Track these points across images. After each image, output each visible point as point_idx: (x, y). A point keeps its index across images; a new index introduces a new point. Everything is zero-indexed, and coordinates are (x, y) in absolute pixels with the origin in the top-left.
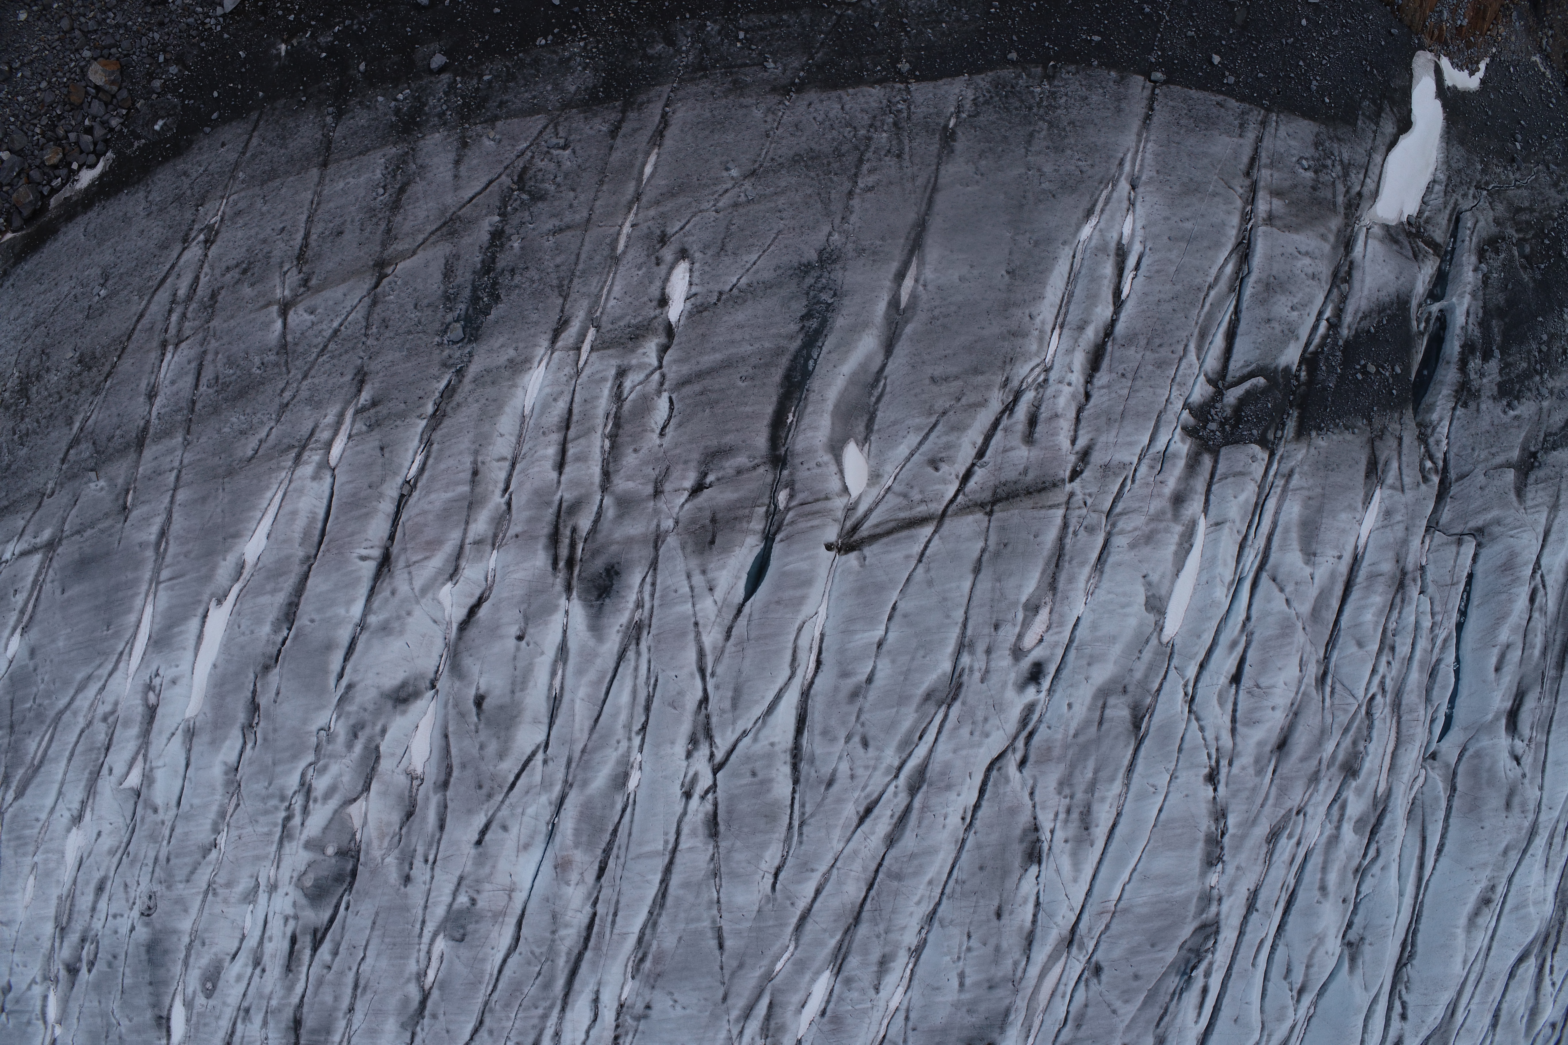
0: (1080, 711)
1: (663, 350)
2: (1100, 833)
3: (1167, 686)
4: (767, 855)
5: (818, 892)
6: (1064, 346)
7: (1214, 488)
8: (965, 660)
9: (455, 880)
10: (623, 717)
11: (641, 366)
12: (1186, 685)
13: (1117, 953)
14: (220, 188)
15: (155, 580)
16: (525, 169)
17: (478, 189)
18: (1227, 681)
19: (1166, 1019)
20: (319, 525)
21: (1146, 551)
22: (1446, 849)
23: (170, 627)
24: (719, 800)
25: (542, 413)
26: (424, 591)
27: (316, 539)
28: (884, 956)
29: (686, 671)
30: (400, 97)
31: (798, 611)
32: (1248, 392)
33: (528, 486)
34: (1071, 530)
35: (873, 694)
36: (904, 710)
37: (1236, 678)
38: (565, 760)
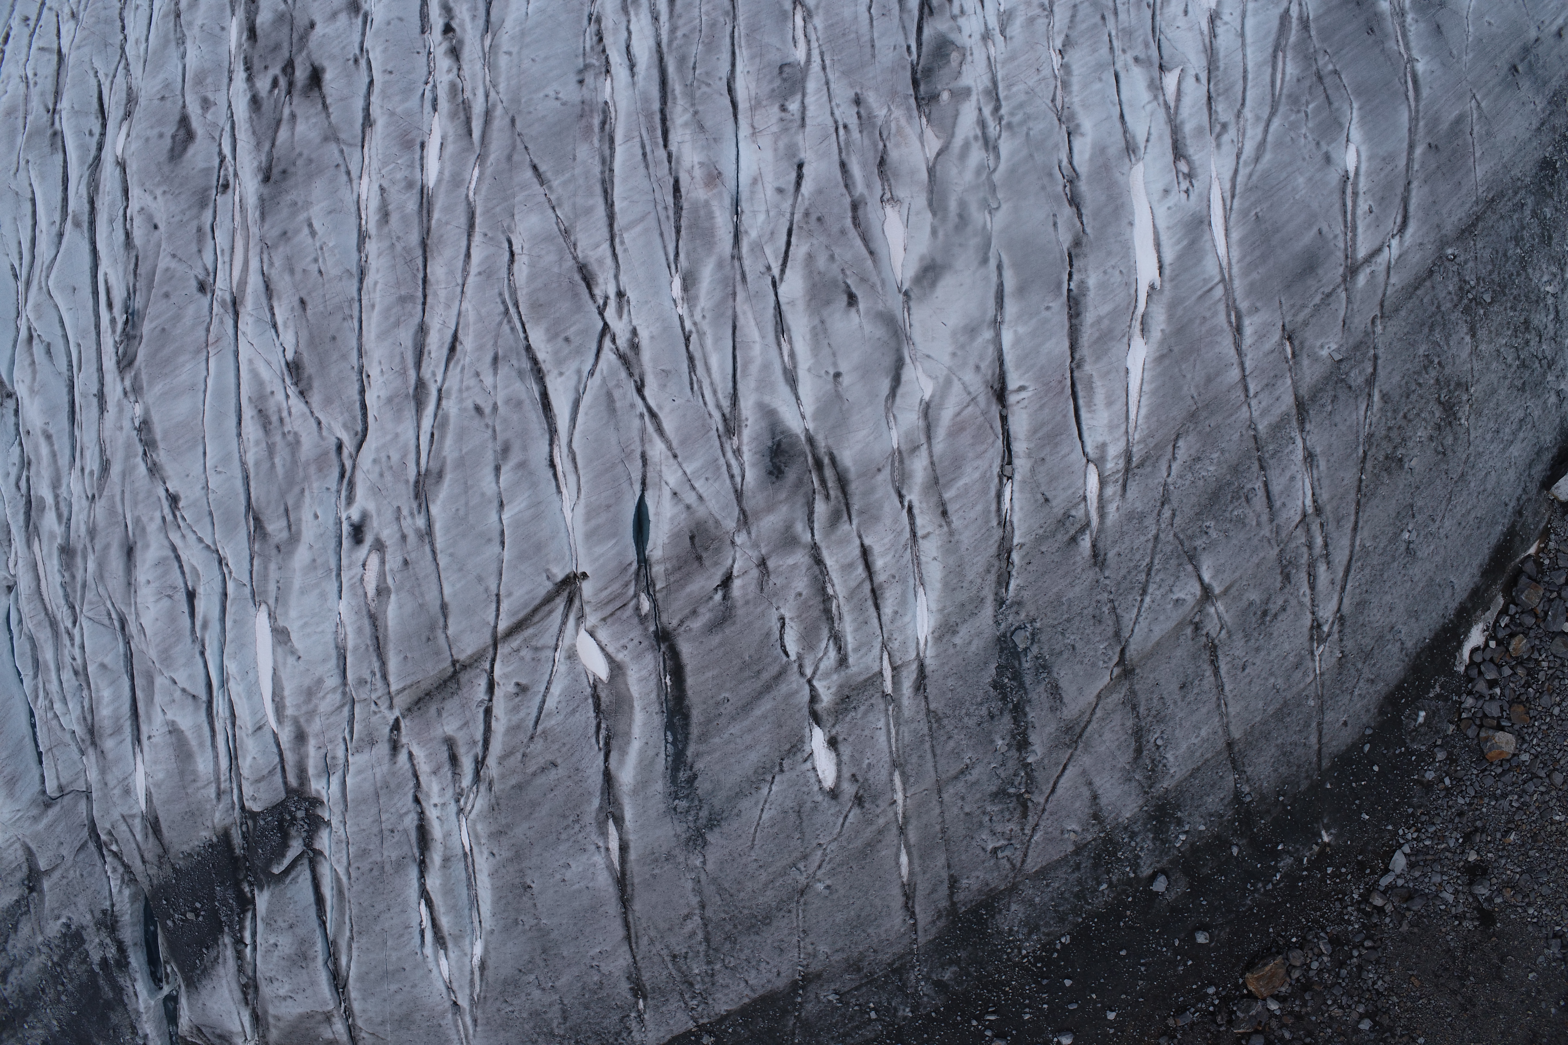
0: (306, 515)
1: (814, 698)
3: (247, 566)
4: (526, 271)
6: (455, 838)
7: (277, 759)
8: (421, 522)
9: (808, 121)
10: (709, 341)
11: (827, 675)
12: (231, 574)
13: (191, 311)
14: (1328, 683)
15: (1226, 281)
16: (1025, 815)
17: (1063, 780)
18: (198, 591)
19: (132, 266)
20: (1081, 402)
21: (307, 682)
23: (1193, 243)
24: (590, 302)
25: (904, 594)
26: (948, 382)
27: (1079, 387)
28: (387, 223)
29: (667, 409)
30: (1183, 837)
31: (587, 506)
32: (283, 856)
33: (888, 521)
34: (378, 675)
35: (489, 457)
36: (456, 454)
37: (191, 596)
38: (749, 279)
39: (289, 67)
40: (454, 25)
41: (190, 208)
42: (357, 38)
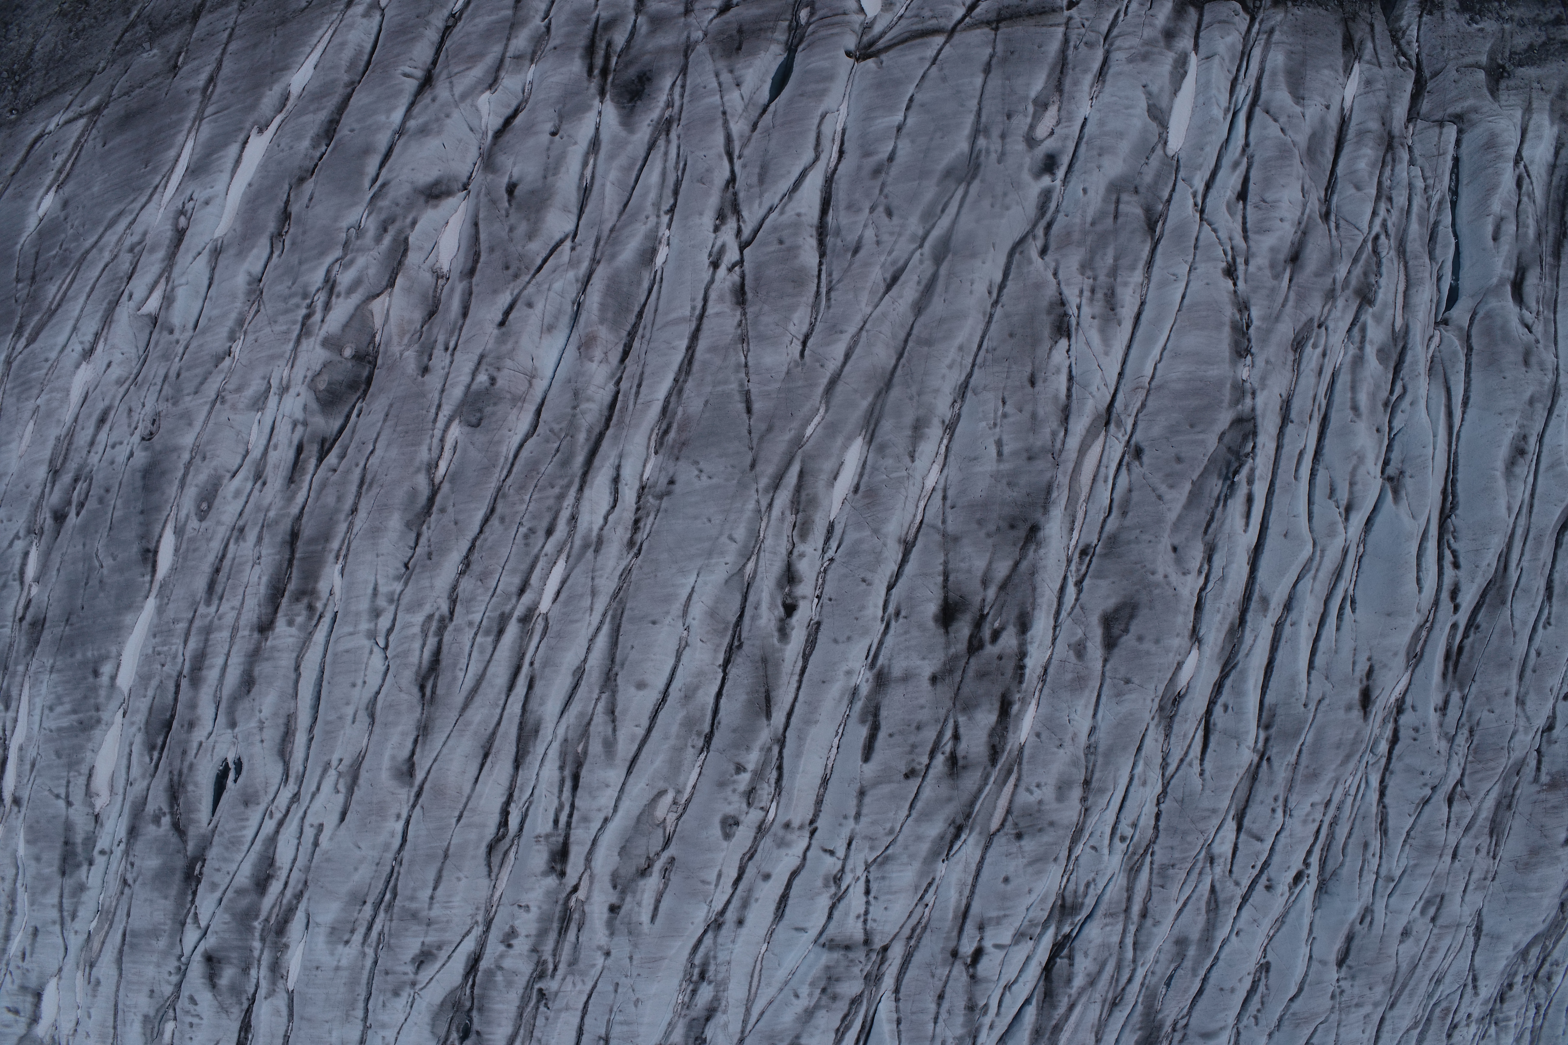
0: (1095, 200)
2: (1127, 312)
3: (1176, 196)
4: (796, 317)
5: (847, 356)
7: (1202, 33)
8: (982, 142)
9: (476, 358)
10: (652, 196)
12: (1195, 195)
13: (1156, 431)
15: (200, 118)
18: (1234, 196)
19: (1214, 525)
20: (365, 58)
21: (1144, 65)
22: (1471, 401)
23: (209, 155)
24: (747, 272)
26: (464, 97)
27: (361, 68)
28: (918, 420)
29: (714, 152)
31: (820, 103)
33: (567, 9)
34: (1072, 44)
35: (894, 170)
36: (925, 183)
37: (1242, 195)
38: (592, 241)
39: (975, 646)
40: (780, 611)
41: (1129, 542)
42: (889, 640)
